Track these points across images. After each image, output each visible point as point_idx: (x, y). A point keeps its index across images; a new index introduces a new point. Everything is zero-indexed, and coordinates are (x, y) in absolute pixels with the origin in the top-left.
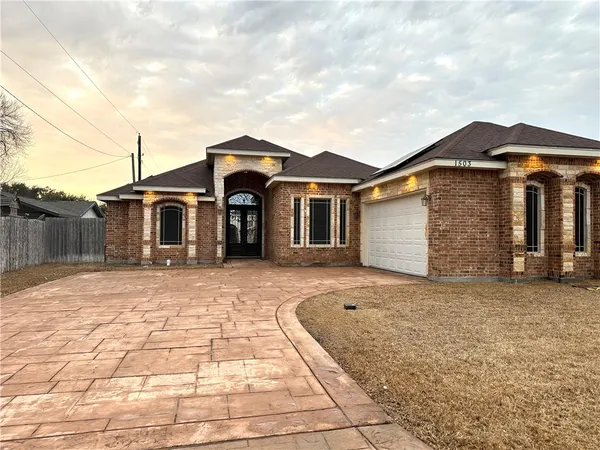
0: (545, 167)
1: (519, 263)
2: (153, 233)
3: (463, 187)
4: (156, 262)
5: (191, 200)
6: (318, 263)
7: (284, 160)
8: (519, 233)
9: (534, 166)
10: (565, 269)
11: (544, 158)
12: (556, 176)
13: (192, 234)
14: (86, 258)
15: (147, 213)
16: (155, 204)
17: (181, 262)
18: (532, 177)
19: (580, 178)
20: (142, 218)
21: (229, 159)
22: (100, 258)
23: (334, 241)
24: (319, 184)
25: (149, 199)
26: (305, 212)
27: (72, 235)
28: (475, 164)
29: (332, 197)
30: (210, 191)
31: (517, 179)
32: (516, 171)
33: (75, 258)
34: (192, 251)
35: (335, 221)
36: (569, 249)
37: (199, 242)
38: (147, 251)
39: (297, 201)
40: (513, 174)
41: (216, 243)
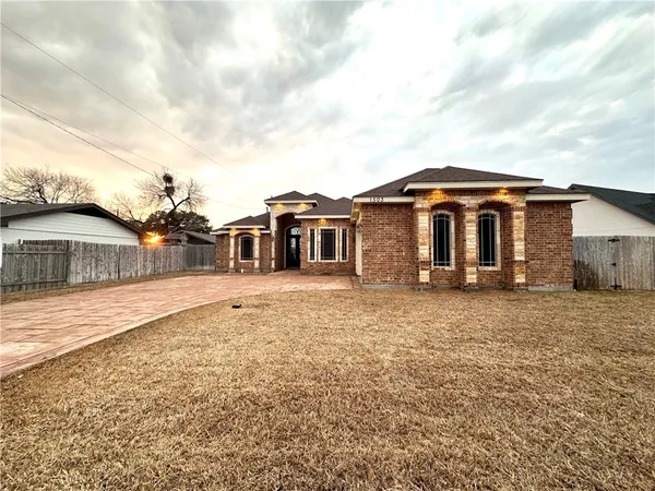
0: (448, 199)
1: (424, 276)
2: (236, 253)
3: (381, 218)
4: (237, 270)
5: (256, 233)
6: (327, 273)
7: (314, 205)
8: (425, 251)
9: (438, 198)
10: (468, 281)
11: (447, 191)
12: (460, 205)
13: (256, 253)
14: (205, 268)
15: (232, 241)
16: (237, 236)
17: (250, 271)
18: (435, 207)
19: (481, 207)
20: (229, 244)
21: (279, 206)
22: (213, 268)
23: (338, 258)
24: (327, 219)
25: (233, 233)
26: (318, 238)
27: (199, 256)
28: (386, 200)
29: (336, 228)
30: (268, 228)
31: (422, 210)
32: (421, 203)
33: (200, 267)
34: (257, 264)
35: (338, 244)
36: (472, 264)
37: (261, 258)
38: (232, 264)
39: (312, 231)
40: (418, 206)
41: (271, 259)
